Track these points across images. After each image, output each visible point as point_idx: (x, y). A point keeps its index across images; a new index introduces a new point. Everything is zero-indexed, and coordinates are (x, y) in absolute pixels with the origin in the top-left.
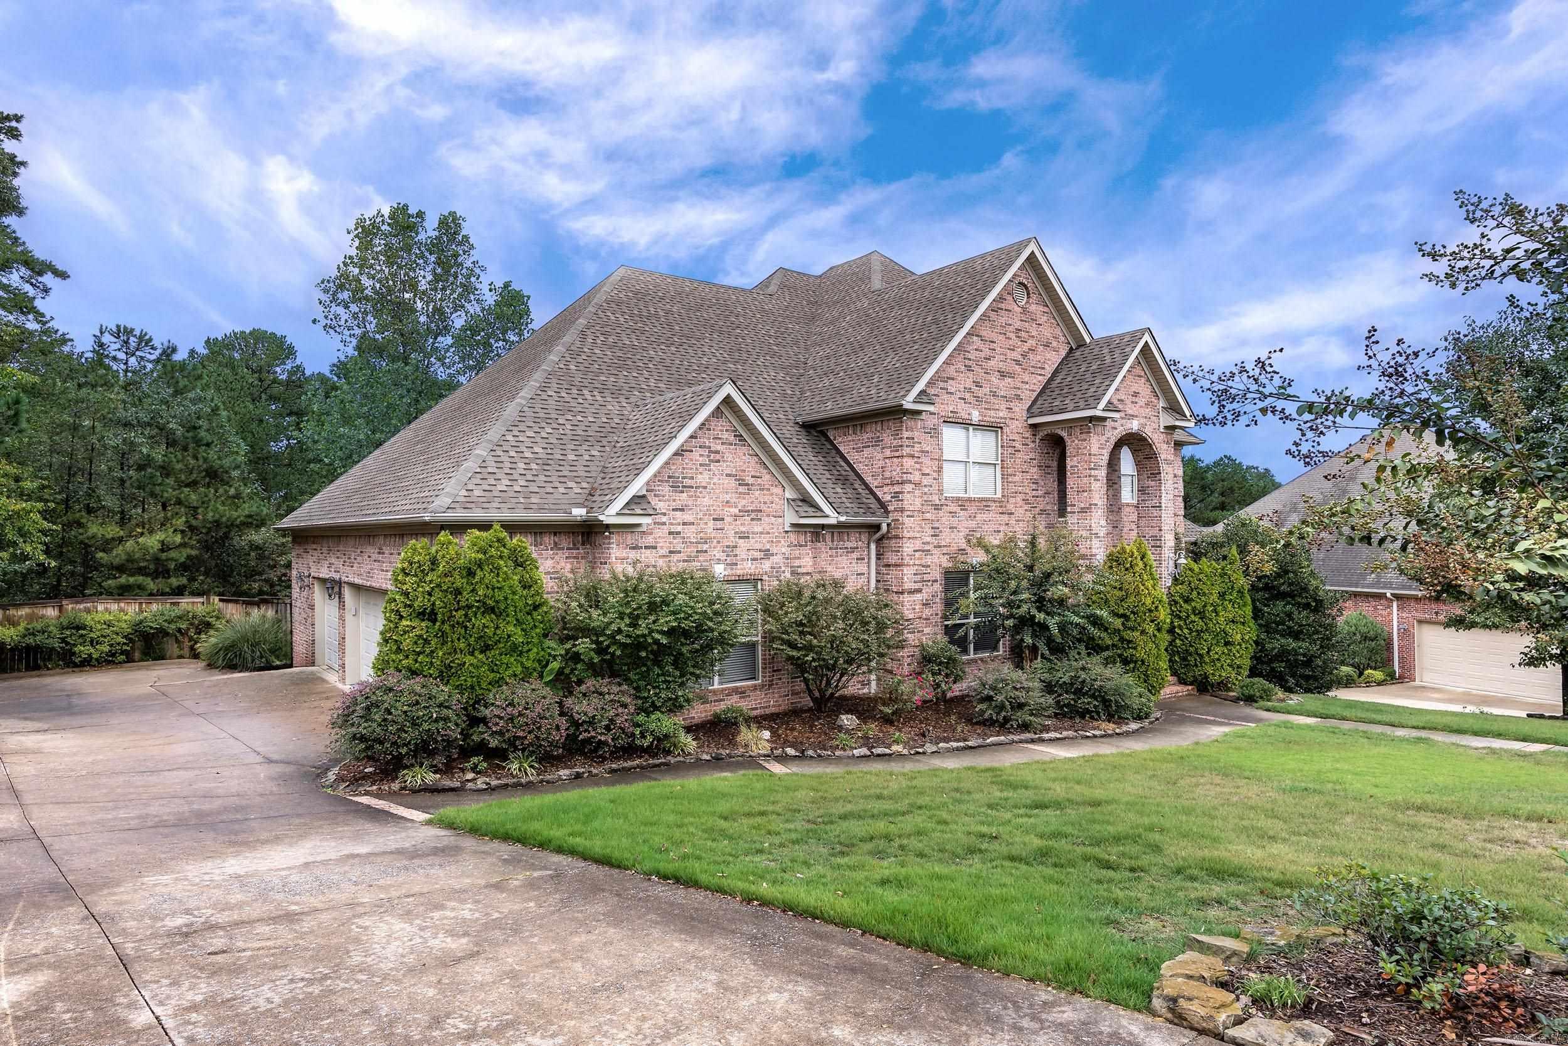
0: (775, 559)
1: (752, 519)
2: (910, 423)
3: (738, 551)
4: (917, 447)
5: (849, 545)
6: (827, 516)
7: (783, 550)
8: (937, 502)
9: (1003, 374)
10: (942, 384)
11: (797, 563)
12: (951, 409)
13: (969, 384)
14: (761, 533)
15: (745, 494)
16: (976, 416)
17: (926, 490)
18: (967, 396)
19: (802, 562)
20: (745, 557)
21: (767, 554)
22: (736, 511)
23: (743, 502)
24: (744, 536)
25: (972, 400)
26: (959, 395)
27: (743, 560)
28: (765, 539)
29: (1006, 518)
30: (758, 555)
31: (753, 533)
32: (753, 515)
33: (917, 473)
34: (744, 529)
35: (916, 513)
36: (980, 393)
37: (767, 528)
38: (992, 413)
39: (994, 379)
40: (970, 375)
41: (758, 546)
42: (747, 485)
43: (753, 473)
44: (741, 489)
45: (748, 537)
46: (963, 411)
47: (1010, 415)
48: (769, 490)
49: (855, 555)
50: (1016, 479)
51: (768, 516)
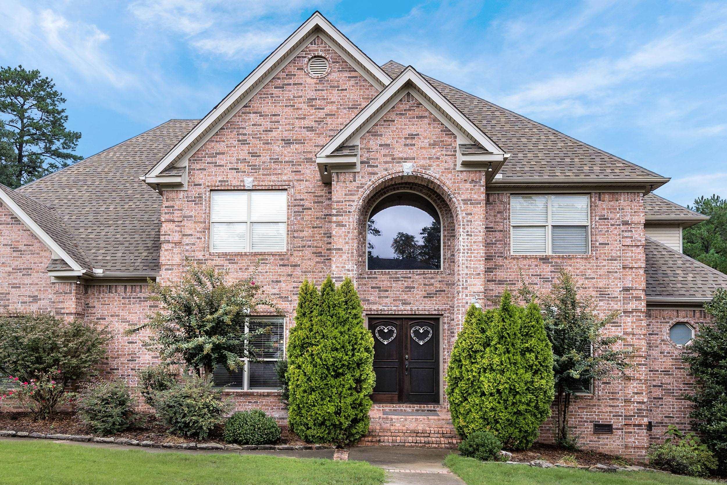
0: (41, 303)
1: (23, 275)
2: (172, 195)
3: (10, 297)
4: (177, 214)
5: (142, 295)
6: (73, 270)
7: (50, 296)
8: (201, 257)
9: (288, 142)
10: (209, 160)
11: (61, 306)
12: (220, 178)
13: (243, 153)
14: (31, 284)
15: (18, 257)
16: (249, 182)
17: (188, 248)
18: (240, 166)
19: (66, 305)
20: (16, 301)
21: (35, 299)
22: (10, 269)
23: (17, 263)
24: (16, 287)
25: (247, 169)
26: (230, 166)
27: (14, 303)
28: (34, 289)
29: (289, 270)
30: (27, 299)
31: (23, 284)
32: (24, 272)
33: (177, 234)
34: (16, 282)
35: (175, 267)
36: (257, 161)
37: (36, 281)
38: (273, 178)
39: (277, 148)
40: (246, 148)
41: (28, 293)
42: (21, 251)
43: (25, 243)
44: (15, 254)
45: (20, 287)
46: (233, 179)
47: (296, 178)
48: (38, 254)
49: (148, 303)
50: (305, 234)
51: (37, 272)
